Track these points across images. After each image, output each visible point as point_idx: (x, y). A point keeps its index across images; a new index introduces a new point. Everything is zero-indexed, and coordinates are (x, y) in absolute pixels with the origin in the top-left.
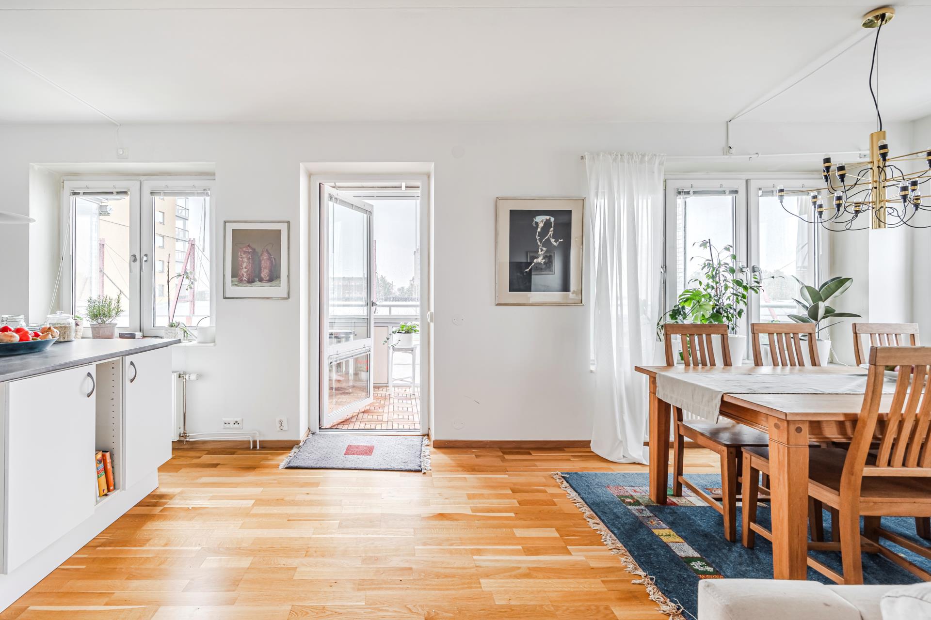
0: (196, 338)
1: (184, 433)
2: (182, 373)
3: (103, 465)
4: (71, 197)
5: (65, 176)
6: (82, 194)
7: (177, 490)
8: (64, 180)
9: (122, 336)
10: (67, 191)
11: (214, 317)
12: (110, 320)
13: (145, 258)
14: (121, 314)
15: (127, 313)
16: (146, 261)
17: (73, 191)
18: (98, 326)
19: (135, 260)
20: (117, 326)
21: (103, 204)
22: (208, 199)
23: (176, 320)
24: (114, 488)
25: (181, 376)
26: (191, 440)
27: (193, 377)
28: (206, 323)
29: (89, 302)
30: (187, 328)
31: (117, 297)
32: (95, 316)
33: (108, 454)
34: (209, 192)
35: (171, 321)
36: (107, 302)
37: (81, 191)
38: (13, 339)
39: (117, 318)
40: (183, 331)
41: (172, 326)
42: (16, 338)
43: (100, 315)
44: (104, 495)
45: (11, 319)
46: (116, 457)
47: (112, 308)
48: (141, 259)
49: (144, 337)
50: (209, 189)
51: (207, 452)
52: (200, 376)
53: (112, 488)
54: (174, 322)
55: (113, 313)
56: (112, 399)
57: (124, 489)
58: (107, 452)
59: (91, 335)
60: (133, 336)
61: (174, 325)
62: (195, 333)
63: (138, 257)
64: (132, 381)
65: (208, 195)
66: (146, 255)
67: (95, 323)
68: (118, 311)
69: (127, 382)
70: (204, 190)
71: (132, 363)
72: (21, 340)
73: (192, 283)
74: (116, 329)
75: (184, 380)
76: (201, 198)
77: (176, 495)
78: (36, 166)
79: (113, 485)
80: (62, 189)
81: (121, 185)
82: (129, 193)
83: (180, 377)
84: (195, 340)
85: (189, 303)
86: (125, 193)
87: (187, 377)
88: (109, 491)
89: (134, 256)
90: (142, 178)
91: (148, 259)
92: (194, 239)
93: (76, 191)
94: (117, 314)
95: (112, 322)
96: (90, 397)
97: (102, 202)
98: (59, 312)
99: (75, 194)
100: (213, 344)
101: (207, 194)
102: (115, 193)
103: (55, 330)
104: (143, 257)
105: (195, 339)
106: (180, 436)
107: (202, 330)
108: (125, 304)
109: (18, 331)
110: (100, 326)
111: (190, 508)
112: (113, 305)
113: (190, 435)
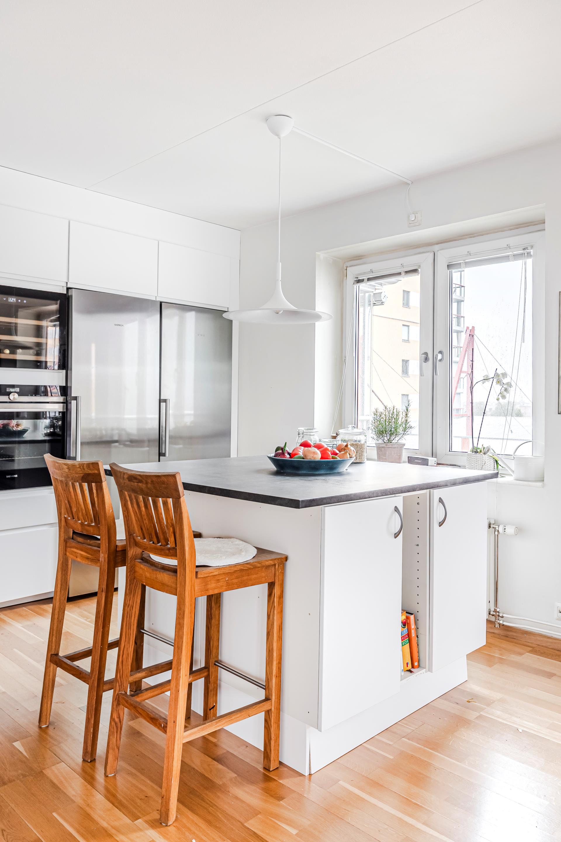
0: (513, 472)
1: (495, 611)
2: (492, 522)
3: (406, 630)
4: (355, 286)
5: (348, 261)
6: (366, 280)
7: (496, 695)
8: (347, 267)
9: (411, 460)
10: (350, 279)
11: (541, 442)
12: (397, 439)
13: (440, 356)
14: (409, 431)
15: (415, 431)
16: (440, 360)
17: (357, 278)
18: (384, 445)
19: (426, 359)
20: (405, 447)
21: (377, 291)
22: (529, 261)
23: (483, 443)
24: (419, 666)
25: (492, 526)
26: (505, 623)
27: (510, 530)
28: (526, 451)
29: (375, 414)
30: (500, 456)
31: (405, 408)
32: (381, 433)
33: (412, 617)
34: (532, 251)
35: (475, 445)
36: (393, 416)
37: (365, 278)
38: (315, 456)
39: (405, 437)
40: (492, 460)
41: (476, 452)
42: (318, 456)
43: (386, 431)
44: (407, 671)
45: (307, 432)
46: (420, 623)
47: (400, 423)
48: (434, 358)
49: (438, 464)
50: (532, 247)
51: (531, 649)
52: (520, 530)
53: (416, 664)
54: (480, 446)
55: (400, 430)
56: (418, 545)
57: (430, 670)
58: (412, 614)
59: (375, 457)
60: (424, 462)
61: (479, 450)
62: (512, 464)
63: (430, 356)
64: (441, 524)
65: (531, 256)
66: (440, 352)
67: (380, 441)
68: (406, 428)
69: (436, 525)
70: (524, 249)
71: (441, 500)
72: (322, 458)
73: (506, 390)
74: (404, 451)
75: (496, 533)
76: (519, 263)
77: (494, 702)
78: (322, 255)
79: (417, 660)
80: (345, 277)
81: (410, 261)
82: (420, 270)
83: (490, 527)
84: (511, 475)
85: (465, 418)
86: (415, 271)
87: (501, 529)
88: (413, 667)
89: (426, 354)
90: (436, 248)
91: (443, 356)
92: (473, 327)
93: (360, 278)
94: (405, 431)
95: (400, 441)
96: (396, 538)
97: (376, 289)
98: (350, 426)
99: (359, 281)
100: (540, 484)
101: (529, 255)
102: (403, 274)
103: (352, 448)
104: (437, 355)
105: (511, 473)
106: (490, 614)
107: (522, 461)
108: (414, 419)
109: (318, 447)
110: (386, 446)
111: (520, 731)
112: (400, 419)
113: (504, 615)
